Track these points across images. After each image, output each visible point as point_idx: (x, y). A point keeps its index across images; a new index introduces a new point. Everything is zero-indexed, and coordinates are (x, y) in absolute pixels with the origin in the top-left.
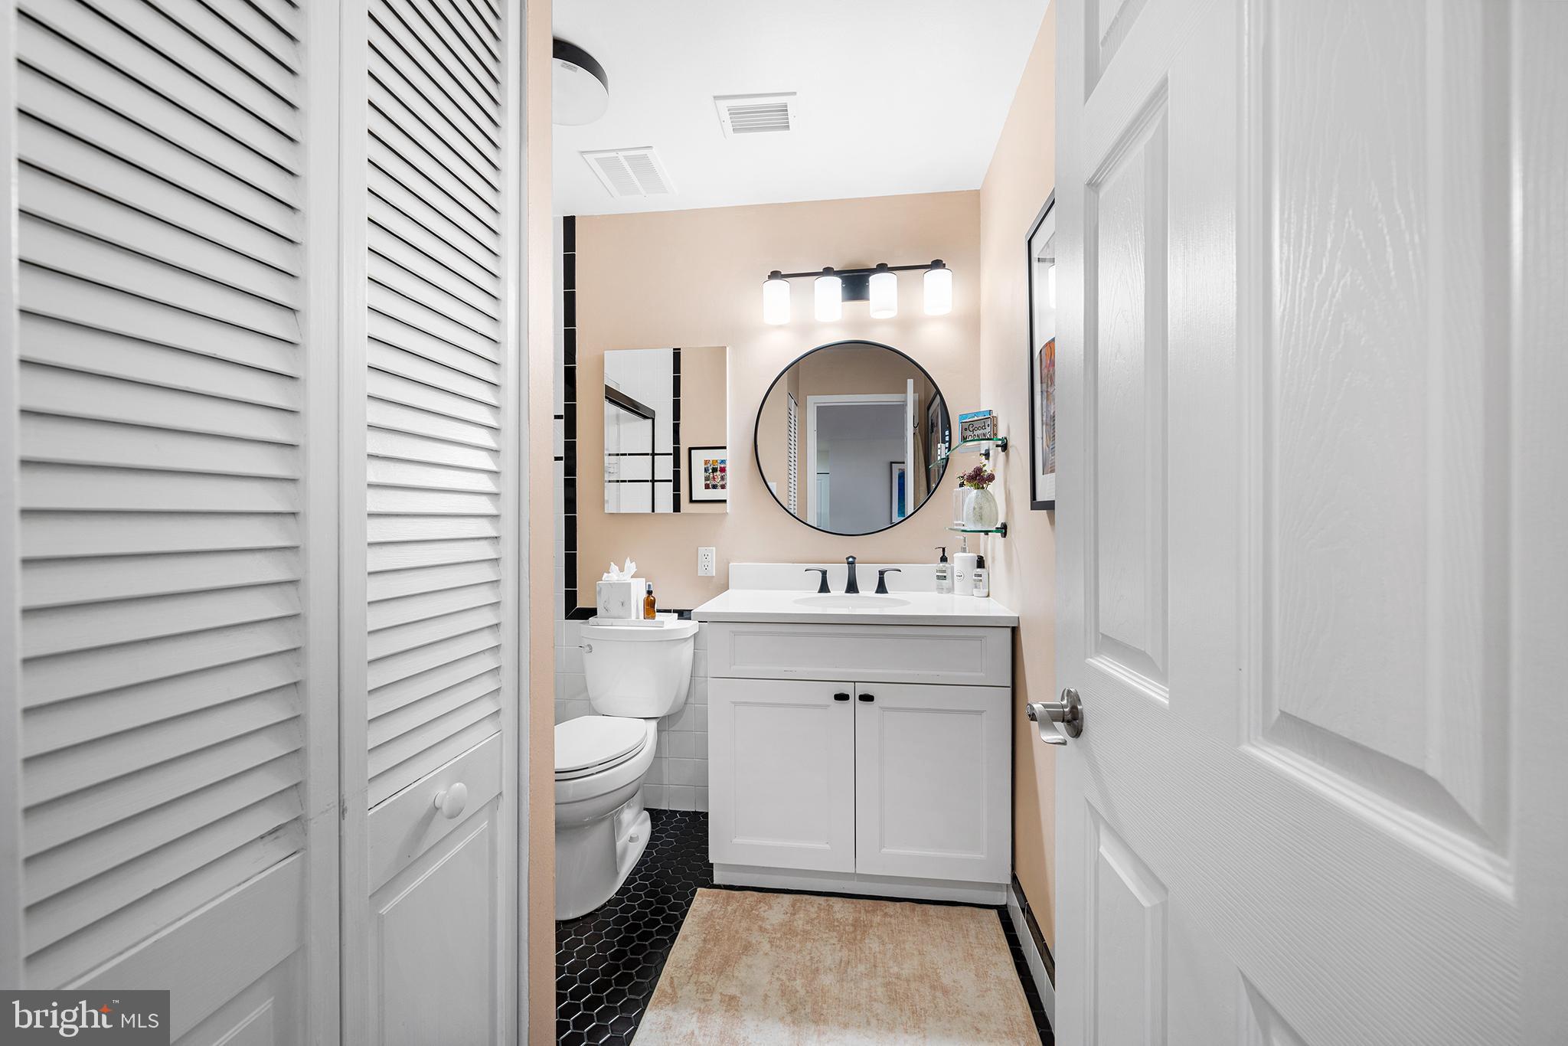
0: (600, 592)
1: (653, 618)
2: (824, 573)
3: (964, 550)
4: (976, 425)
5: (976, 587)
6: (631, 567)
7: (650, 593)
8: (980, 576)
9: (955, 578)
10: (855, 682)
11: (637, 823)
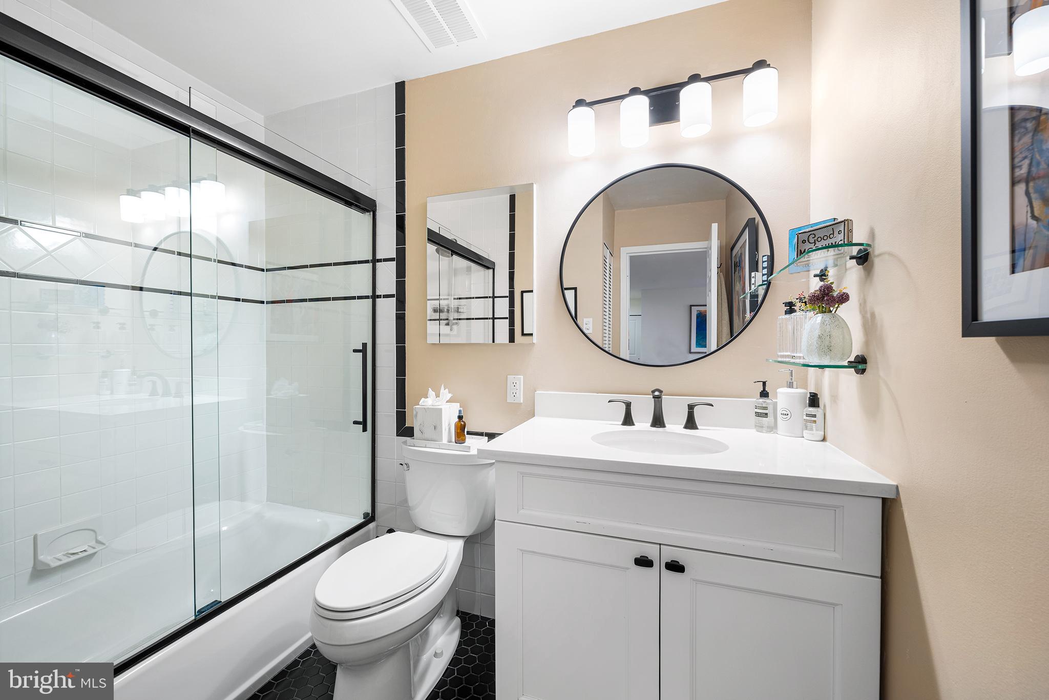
0: (416, 416)
1: (463, 441)
2: (628, 405)
3: (790, 385)
4: (820, 234)
5: (806, 429)
6: (446, 394)
7: (460, 418)
8: (815, 416)
9: (779, 416)
10: (660, 544)
11: (445, 633)
